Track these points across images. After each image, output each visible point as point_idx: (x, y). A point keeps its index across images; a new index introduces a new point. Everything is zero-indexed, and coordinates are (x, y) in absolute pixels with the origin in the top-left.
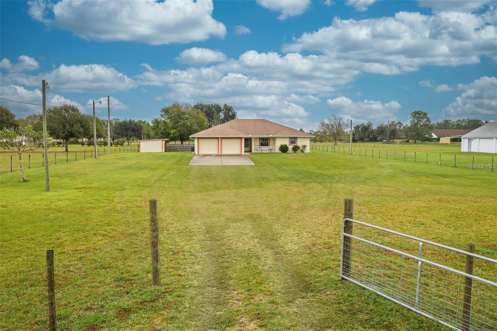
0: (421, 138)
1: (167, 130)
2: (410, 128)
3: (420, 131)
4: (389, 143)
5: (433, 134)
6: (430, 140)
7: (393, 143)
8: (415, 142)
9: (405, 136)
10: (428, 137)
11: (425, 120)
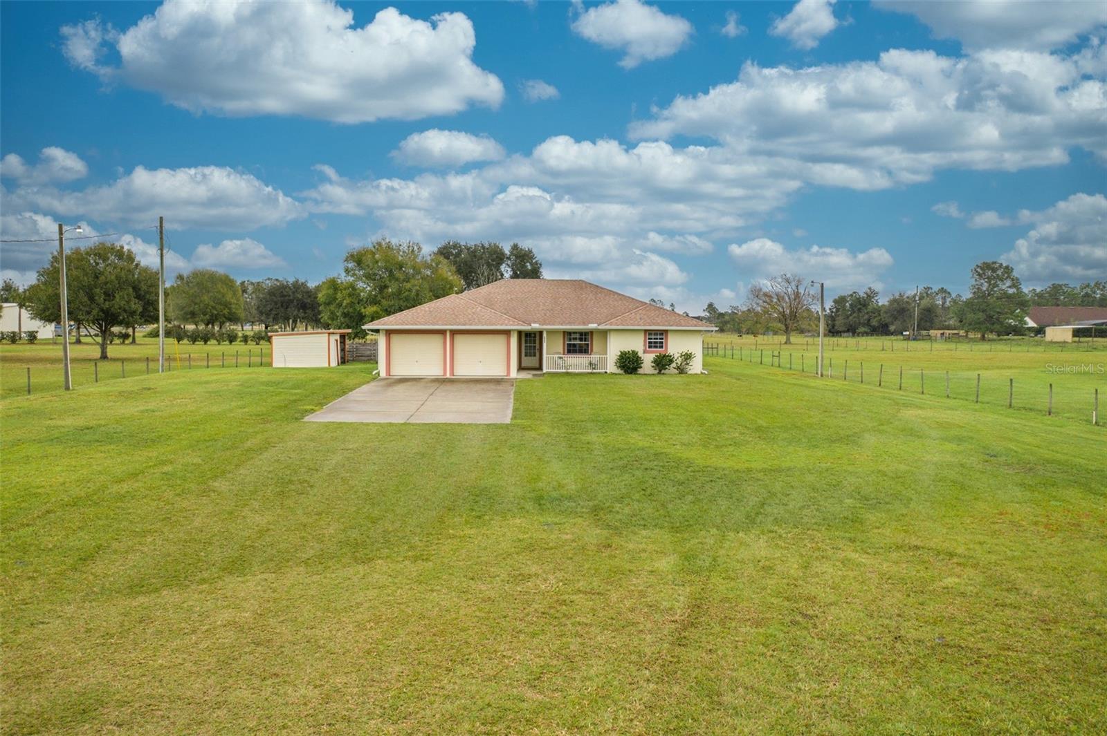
0: (997, 327)
1: (358, 307)
2: (969, 303)
3: (994, 312)
4: (919, 340)
5: (1027, 319)
6: (1019, 331)
7: (929, 338)
8: (983, 336)
9: (958, 324)
10: (1016, 326)
11: (1008, 283)
